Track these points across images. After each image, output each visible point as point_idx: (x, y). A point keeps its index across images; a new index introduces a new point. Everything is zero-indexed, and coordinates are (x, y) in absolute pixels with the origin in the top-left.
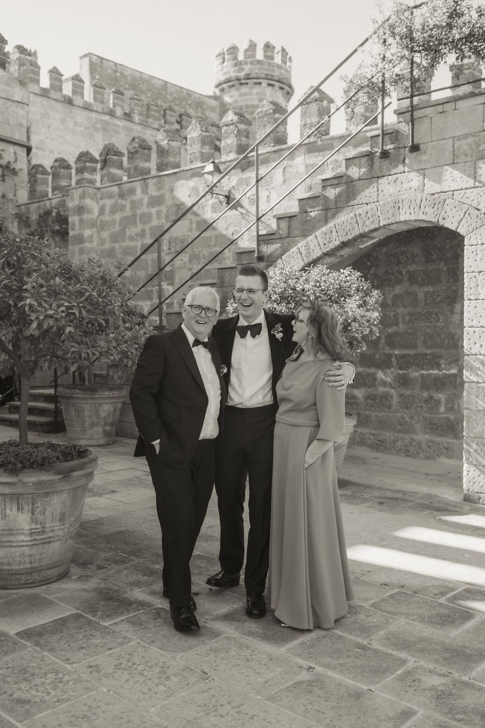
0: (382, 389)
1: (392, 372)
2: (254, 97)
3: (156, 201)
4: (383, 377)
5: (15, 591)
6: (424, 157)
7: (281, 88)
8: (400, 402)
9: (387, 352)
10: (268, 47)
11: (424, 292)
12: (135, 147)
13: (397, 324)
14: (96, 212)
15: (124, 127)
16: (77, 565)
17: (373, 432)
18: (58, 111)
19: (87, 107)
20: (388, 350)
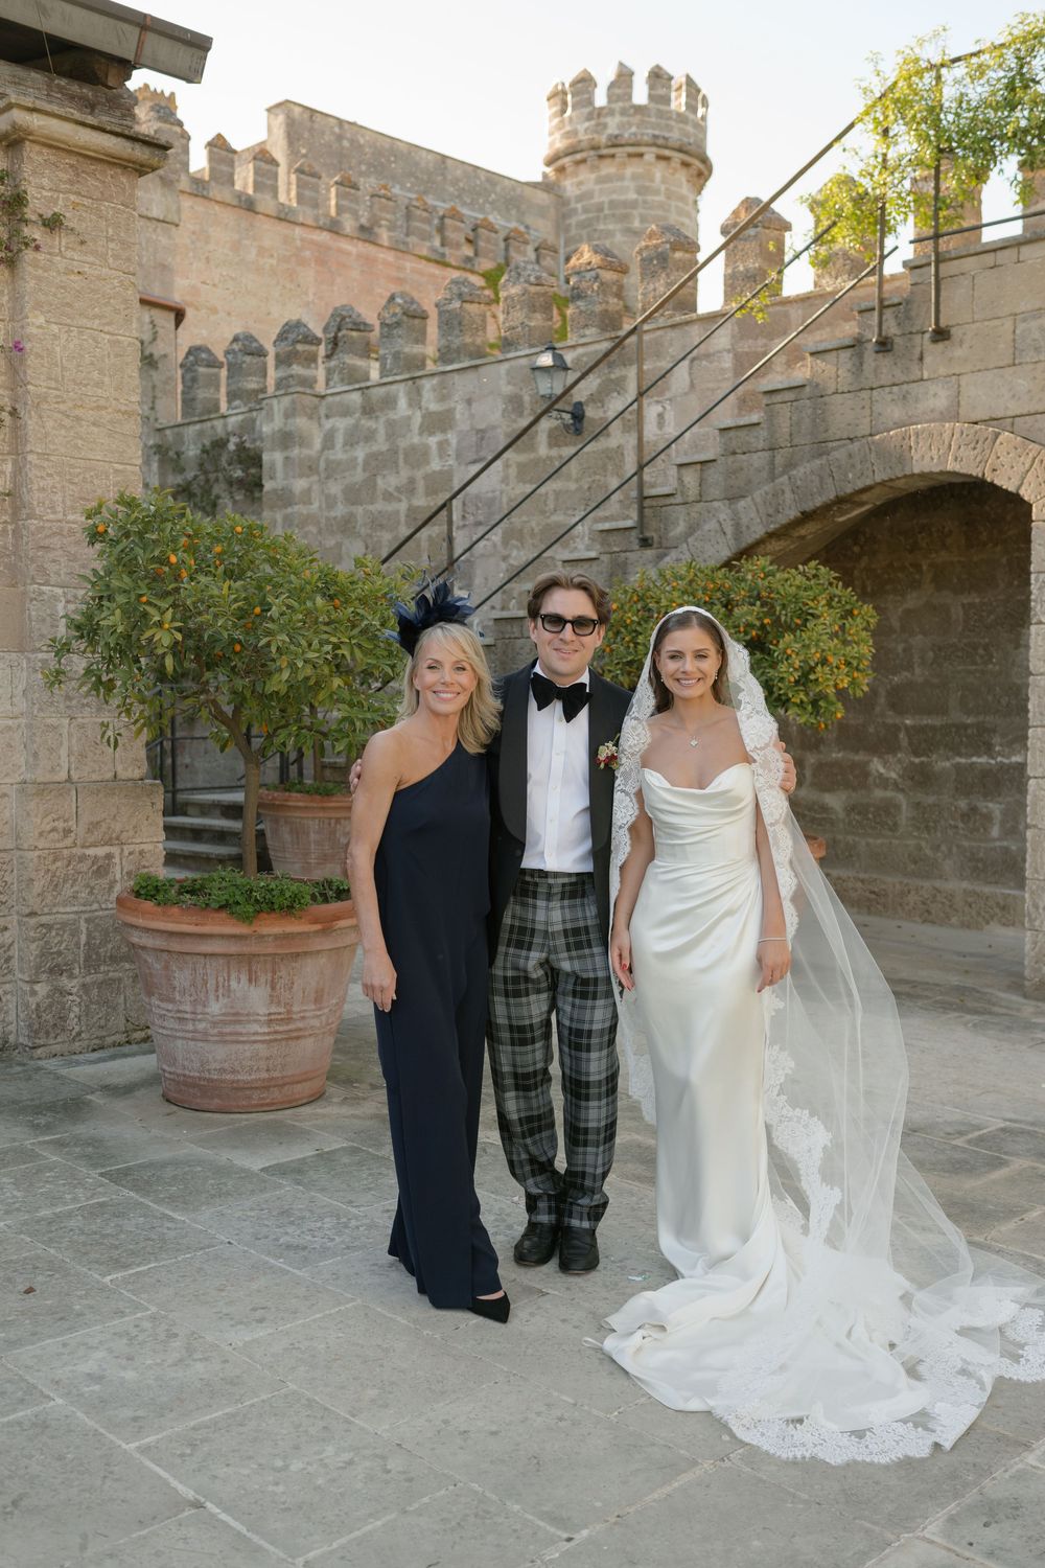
0: (879, 793)
1: (899, 761)
2: (626, 183)
3: (438, 422)
4: (882, 770)
6: (959, 352)
7: (685, 165)
8: (914, 818)
9: (890, 721)
10: (658, 76)
11: (963, 605)
12: (395, 315)
13: (909, 667)
14: (317, 443)
15: (359, 256)
17: (862, 876)
18: (223, 228)
19: (284, 217)
20: (891, 718)
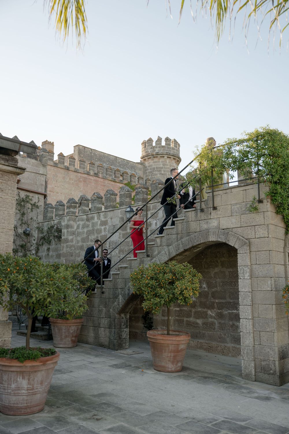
0: (210, 320)
1: (215, 311)
2: (160, 163)
3: (104, 223)
4: (211, 314)
5: (19, 417)
6: (219, 213)
7: (174, 159)
8: (219, 327)
9: (212, 301)
10: (167, 139)
11: (228, 271)
12: (95, 197)
13: (216, 287)
14: (75, 228)
15: (94, 180)
16: (48, 406)
17: (206, 342)
18: (61, 173)
19: (76, 171)
20: (213, 300)
